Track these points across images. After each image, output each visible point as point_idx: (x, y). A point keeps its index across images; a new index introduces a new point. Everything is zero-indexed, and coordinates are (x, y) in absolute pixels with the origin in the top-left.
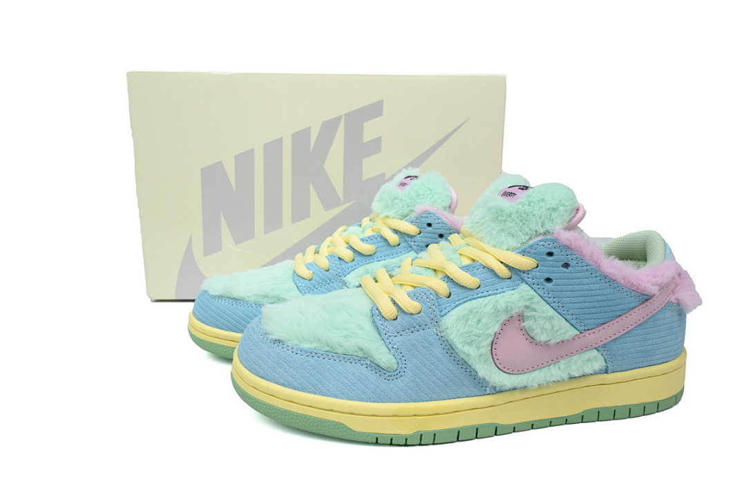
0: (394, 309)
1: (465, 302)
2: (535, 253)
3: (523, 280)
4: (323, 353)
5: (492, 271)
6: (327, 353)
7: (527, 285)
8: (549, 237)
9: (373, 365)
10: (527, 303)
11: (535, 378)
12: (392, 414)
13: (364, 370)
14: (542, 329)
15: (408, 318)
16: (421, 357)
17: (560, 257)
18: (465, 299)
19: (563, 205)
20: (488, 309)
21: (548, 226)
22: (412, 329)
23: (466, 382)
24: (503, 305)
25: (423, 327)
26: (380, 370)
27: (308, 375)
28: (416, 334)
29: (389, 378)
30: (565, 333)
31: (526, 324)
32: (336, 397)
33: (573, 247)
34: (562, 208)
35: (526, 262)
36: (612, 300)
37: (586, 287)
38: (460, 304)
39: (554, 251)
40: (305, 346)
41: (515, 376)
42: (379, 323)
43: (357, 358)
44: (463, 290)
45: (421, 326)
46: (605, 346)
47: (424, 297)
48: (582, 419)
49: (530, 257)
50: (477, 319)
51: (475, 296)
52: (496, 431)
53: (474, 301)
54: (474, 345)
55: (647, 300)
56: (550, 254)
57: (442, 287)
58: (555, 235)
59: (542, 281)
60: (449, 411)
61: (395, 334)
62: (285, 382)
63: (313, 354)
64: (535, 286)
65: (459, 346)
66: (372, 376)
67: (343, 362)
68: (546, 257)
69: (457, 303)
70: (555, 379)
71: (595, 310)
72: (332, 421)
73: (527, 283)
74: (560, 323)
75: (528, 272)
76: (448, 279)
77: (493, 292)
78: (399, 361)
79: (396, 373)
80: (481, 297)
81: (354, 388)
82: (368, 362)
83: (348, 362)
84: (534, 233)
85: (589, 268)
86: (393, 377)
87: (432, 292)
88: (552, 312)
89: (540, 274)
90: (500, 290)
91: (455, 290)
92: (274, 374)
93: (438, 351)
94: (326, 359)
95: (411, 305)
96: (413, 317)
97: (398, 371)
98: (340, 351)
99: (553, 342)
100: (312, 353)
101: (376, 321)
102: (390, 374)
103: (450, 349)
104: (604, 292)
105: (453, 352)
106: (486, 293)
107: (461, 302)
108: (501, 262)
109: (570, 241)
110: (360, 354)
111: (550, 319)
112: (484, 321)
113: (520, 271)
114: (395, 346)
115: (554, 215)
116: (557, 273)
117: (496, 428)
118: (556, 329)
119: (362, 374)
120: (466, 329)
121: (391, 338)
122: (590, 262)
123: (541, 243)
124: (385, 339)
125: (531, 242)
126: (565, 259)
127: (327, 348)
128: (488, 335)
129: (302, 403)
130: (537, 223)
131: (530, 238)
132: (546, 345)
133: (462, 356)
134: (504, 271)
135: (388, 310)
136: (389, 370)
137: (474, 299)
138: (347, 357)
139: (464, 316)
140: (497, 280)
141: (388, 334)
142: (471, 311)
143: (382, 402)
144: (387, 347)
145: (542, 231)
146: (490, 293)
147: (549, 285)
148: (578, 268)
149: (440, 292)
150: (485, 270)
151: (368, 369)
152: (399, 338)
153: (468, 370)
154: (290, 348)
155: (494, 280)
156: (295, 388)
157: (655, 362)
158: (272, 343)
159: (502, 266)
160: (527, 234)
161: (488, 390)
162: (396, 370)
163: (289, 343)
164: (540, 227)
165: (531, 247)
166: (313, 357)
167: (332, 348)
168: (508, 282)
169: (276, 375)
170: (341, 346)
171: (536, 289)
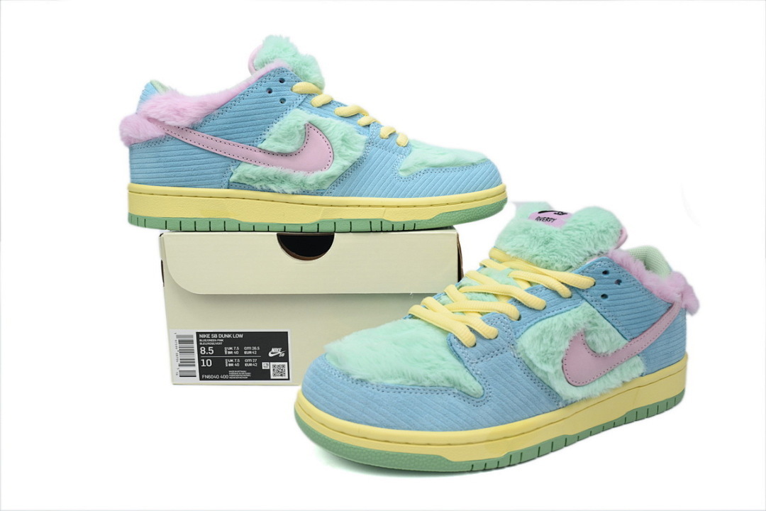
0: (472, 335)
1: (535, 323)
2: (593, 273)
3: (583, 298)
4: (408, 387)
5: (555, 292)
6: (413, 387)
7: (586, 303)
8: (605, 257)
9: (461, 393)
10: (590, 319)
11: (596, 387)
12: (485, 439)
13: (452, 399)
14: (604, 341)
15: (487, 344)
16: (503, 380)
17: (614, 274)
18: (535, 321)
19: (612, 227)
20: (559, 328)
21: (602, 247)
22: (492, 353)
23: (543, 399)
24: (572, 322)
25: (501, 350)
26: (469, 397)
27: (399, 412)
28: (495, 358)
29: (478, 404)
30: (619, 344)
31: (589, 338)
32: (431, 430)
33: (624, 265)
34: (611, 230)
35: (584, 281)
36: (650, 310)
37: (633, 300)
38: (532, 325)
39: (609, 269)
40: (391, 382)
41: (581, 388)
42: (460, 351)
43: (445, 388)
44: (532, 312)
45: (500, 350)
46: (643, 352)
47: (499, 322)
48: (625, 420)
49: (589, 276)
50: (549, 338)
51: (544, 317)
52: (567, 441)
53: (544, 321)
54: (550, 362)
55: (670, 308)
56: (605, 273)
57: (513, 310)
58: (610, 255)
59: (600, 297)
60: (532, 429)
61: (476, 361)
62: (377, 422)
63: (400, 390)
64: (593, 303)
65: (538, 365)
66: (461, 405)
67: (429, 394)
68: (602, 275)
69: (528, 325)
70: (613, 386)
71: (638, 321)
72: (430, 456)
73: (587, 301)
74: (615, 334)
75: (587, 290)
76: (518, 302)
77: (558, 312)
78: (484, 386)
79: (483, 399)
80: (549, 317)
81: (447, 418)
82: (456, 391)
83: (435, 394)
84: (588, 254)
85: (635, 282)
86: (481, 403)
87: (506, 316)
88: (609, 326)
89: (598, 292)
90: (563, 309)
91: (526, 312)
92: (364, 415)
93: (518, 373)
94: (413, 393)
95: (488, 330)
96: (491, 342)
97: (484, 397)
98: (427, 383)
99: (610, 353)
100: (398, 389)
101: (457, 349)
102: (478, 400)
103: (528, 369)
104: (645, 303)
105: (530, 372)
106: (551, 314)
107: (532, 323)
108: (562, 283)
109: (622, 260)
110: (447, 384)
111: (607, 332)
112: (556, 339)
113: (579, 289)
114: (479, 372)
115: (606, 237)
116: (611, 289)
117: (566, 439)
118: (613, 340)
119: (452, 404)
120: (542, 349)
121: (473, 365)
122: (635, 277)
123: (598, 263)
124: (468, 367)
125: (588, 263)
126: (617, 276)
127: (412, 383)
128: (560, 352)
129: (398, 441)
130: (590, 245)
131: (585, 259)
132: (605, 356)
133: (540, 375)
134: (565, 291)
135: (468, 338)
136: (477, 396)
137: (544, 319)
138: (435, 389)
139: (538, 337)
140: (560, 300)
141: (470, 361)
142: (544, 331)
143: (475, 429)
144: (472, 374)
145: (596, 252)
146: (556, 312)
147: (605, 301)
148: (628, 284)
149: (512, 316)
150: (548, 291)
151: (456, 398)
152: (480, 364)
153: (544, 388)
154: (375, 386)
155: (557, 299)
156: (388, 427)
157: (673, 362)
158: (355, 383)
159: (563, 286)
160: (581, 255)
161: (560, 403)
162: (483, 396)
163: (373, 381)
164: (593, 249)
165: (589, 267)
166: (399, 392)
167: (418, 381)
168: (570, 301)
169: (366, 416)
170: (428, 378)
171: (595, 306)
